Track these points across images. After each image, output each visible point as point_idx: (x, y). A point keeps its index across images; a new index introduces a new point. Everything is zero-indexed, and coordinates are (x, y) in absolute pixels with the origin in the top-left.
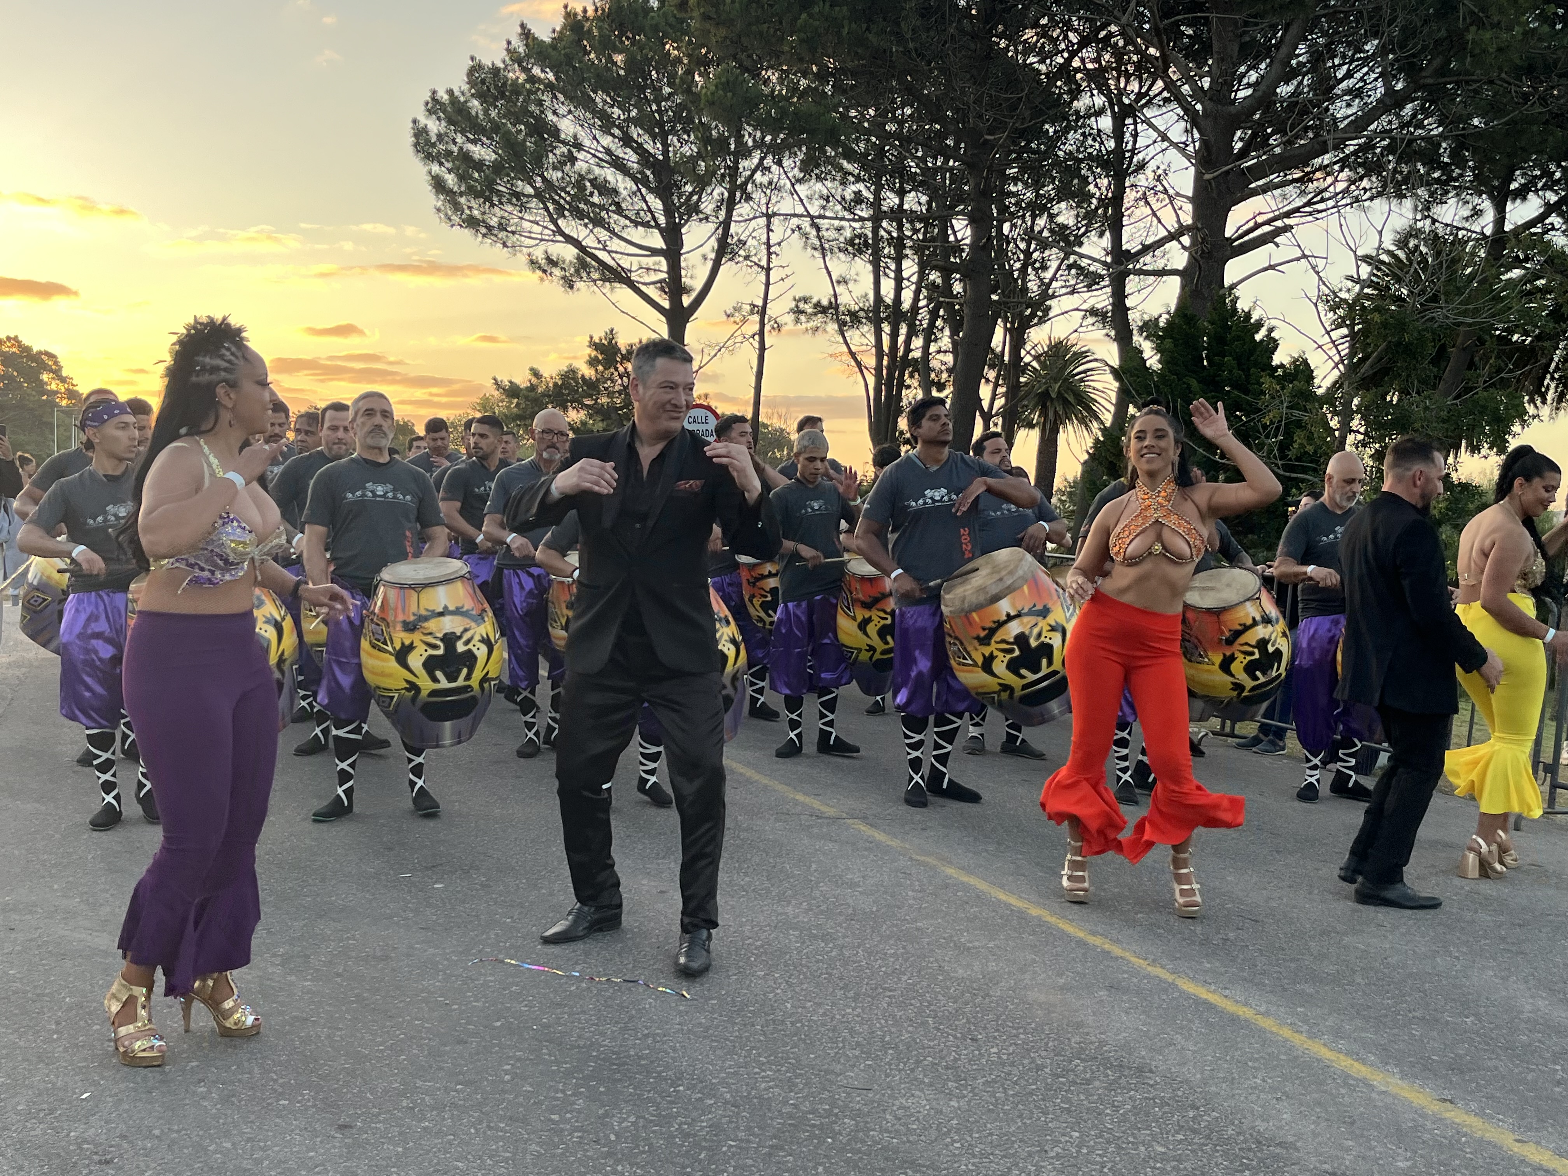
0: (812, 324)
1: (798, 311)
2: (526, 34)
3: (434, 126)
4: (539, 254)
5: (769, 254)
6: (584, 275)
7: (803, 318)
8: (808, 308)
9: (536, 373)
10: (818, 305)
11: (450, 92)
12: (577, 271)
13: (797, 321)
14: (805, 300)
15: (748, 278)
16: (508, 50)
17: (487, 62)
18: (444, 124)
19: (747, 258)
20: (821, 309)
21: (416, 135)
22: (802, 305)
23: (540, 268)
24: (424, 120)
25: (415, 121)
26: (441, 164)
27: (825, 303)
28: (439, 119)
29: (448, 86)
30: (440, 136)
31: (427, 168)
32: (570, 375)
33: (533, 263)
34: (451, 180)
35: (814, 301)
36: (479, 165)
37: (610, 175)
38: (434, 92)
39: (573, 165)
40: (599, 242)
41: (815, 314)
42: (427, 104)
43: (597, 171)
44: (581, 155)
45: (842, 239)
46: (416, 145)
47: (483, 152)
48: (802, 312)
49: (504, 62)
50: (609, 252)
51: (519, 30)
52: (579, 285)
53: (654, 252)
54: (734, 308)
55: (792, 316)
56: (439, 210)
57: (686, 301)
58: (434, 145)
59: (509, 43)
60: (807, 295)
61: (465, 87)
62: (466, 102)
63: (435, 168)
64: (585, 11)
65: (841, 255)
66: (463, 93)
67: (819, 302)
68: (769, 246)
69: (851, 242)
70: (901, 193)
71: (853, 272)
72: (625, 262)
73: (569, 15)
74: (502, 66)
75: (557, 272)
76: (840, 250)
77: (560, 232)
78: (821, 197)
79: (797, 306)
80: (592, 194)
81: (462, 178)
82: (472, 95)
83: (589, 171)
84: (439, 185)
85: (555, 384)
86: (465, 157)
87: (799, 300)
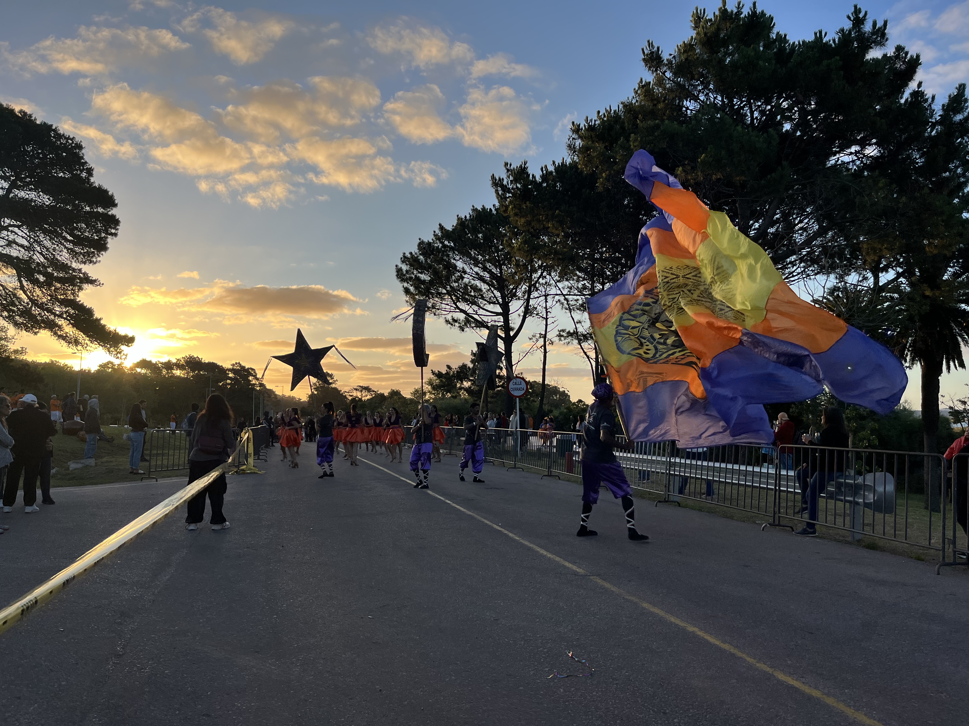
0: (566, 341)
1: (560, 336)
2: (441, 228)
3: (405, 267)
4: (449, 317)
5: (547, 312)
6: (468, 325)
7: (562, 338)
8: (564, 334)
9: (449, 367)
10: (569, 332)
11: (411, 253)
12: (465, 324)
13: (560, 340)
14: (563, 331)
15: (538, 323)
16: (434, 235)
17: (426, 241)
18: (408, 266)
19: (537, 314)
20: (570, 334)
21: (397, 272)
22: (561, 333)
23: (450, 323)
24: (400, 265)
25: (396, 266)
26: (408, 283)
27: (572, 331)
28: (407, 265)
29: (410, 251)
30: (407, 271)
31: (402, 285)
32: (464, 366)
33: (447, 321)
34: (412, 289)
35: (567, 331)
36: (424, 282)
37: (478, 283)
38: (404, 254)
39: (462, 280)
40: (474, 311)
41: (568, 337)
42: (401, 258)
43: (473, 282)
44: (466, 276)
45: (578, 304)
46: (397, 276)
47: (424, 277)
48: (562, 336)
49: (433, 240)
50: (478, 315)
51: (439, 227)
52: (466, 329)
53: (498, 314)
54: (533, 336)
55: (558, 338)
56: (407, 302)
57: (512, 333)
58: (405, 275)
59: (435, 232)
60: (564, 328)
61: (417, 251)
62: (417, 257)
63: (406, 285)
64: (466, 217)
65: (578, 311)
66: (416, 253)
67: (569, 331)
68: (546, 309)
69: (582, 305)
70: (603, 284)
71: (583, 318)
72: (485, 319)
73: (459, 219)
74: (432, 241)
75: (457, 324)
76: (578, 309)
77: (458, 307)
78: (568, 287)
79: (560, 334)
80: (471, 292)
81: (416, 288)
82: (420, 254)
83: (470, 282)
84: (407, 291)
85: (457, 371)
86: (418, 278)
87: (560, 331)
